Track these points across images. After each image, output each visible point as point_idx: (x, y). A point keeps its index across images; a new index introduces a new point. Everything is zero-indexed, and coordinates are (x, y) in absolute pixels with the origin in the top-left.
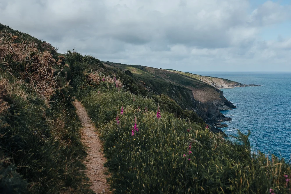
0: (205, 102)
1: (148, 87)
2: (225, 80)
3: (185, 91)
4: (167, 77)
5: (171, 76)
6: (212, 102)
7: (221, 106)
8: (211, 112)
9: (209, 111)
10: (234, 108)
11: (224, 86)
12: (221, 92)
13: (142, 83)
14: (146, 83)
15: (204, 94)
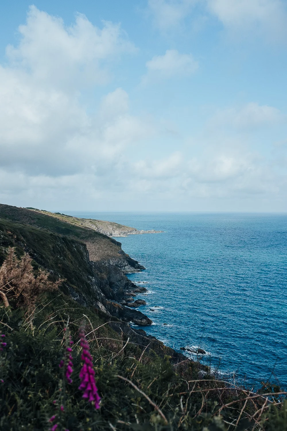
0: (98, 261)
1: (23, 243)
2: (112, 224)
3: (76, 247)
4: (32, 221)
5: (39, 219)
6: (109, 261)
7: (123, 266)
8: (113, 280)
9: (109, 278)
10: (141, 268)
11: (113, 233)
12: (119, 244)
13: (10, 235)
14: (17, 236)
15: (95, 248)
